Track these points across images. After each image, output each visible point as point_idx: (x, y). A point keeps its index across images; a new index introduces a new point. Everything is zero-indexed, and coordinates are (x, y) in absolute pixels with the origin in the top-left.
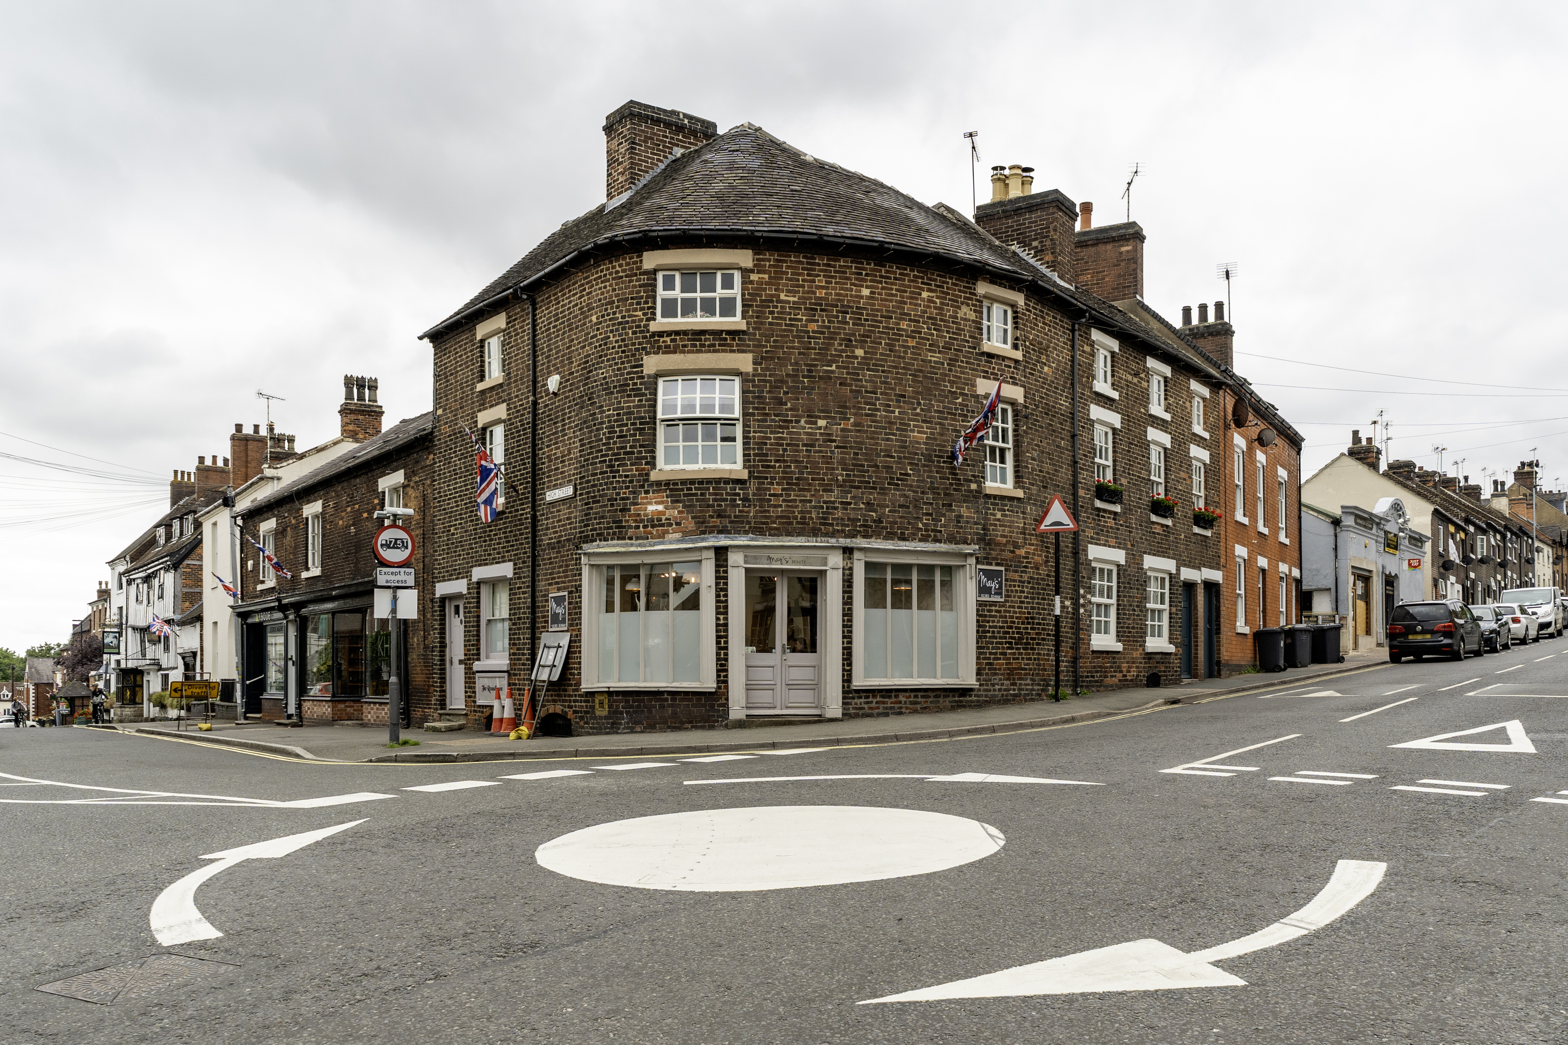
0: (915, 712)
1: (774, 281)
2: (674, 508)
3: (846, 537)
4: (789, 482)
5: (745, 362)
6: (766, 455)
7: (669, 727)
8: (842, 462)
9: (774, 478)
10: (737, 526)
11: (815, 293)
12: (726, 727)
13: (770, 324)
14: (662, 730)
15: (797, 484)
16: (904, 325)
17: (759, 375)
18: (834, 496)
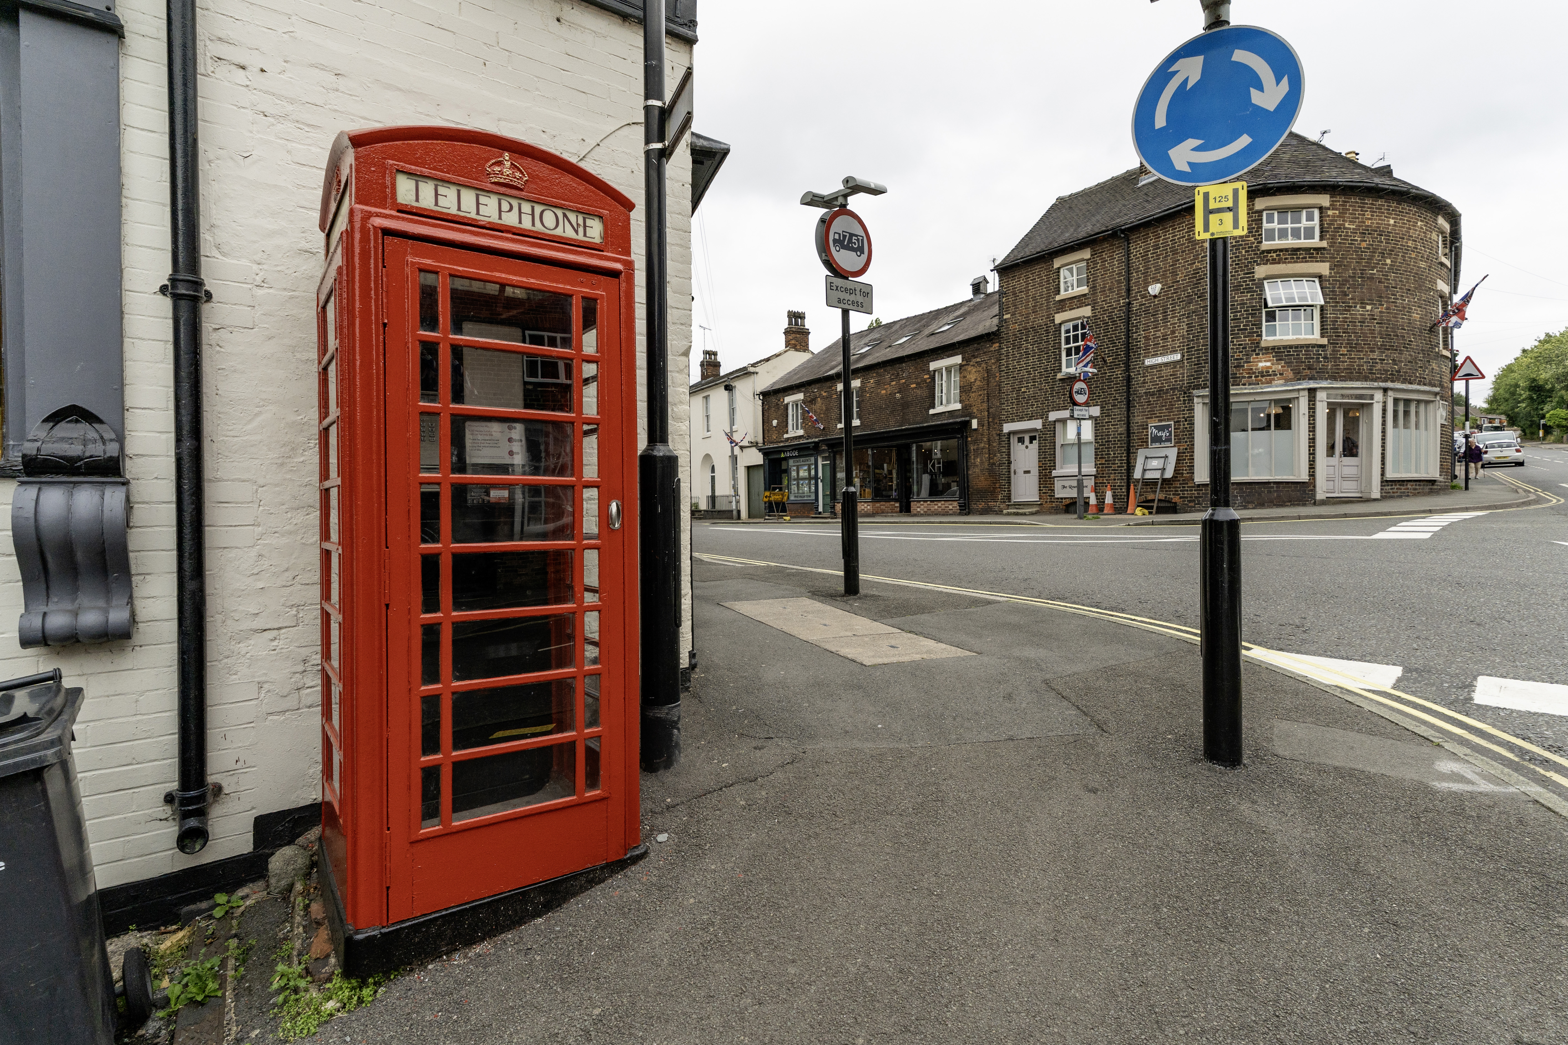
0: (1415, 495)
1: (1342, 215)
2: (1278, 364)
3: (1382, 381)
4: (1352, 347)
5: (1324, 268)
6: (1337, 329)
7: (1275, 505)
8: (1380, 333)
9: (1342, 344)
10: (1320, 375)
11: (1364, 222)
12: (1315, 504)
13: (1340, 243)
14: (1269, 507)
15: (1355, 348)
16: (1410, 243)
17: (1332, 277)
18: (1375, 355)
